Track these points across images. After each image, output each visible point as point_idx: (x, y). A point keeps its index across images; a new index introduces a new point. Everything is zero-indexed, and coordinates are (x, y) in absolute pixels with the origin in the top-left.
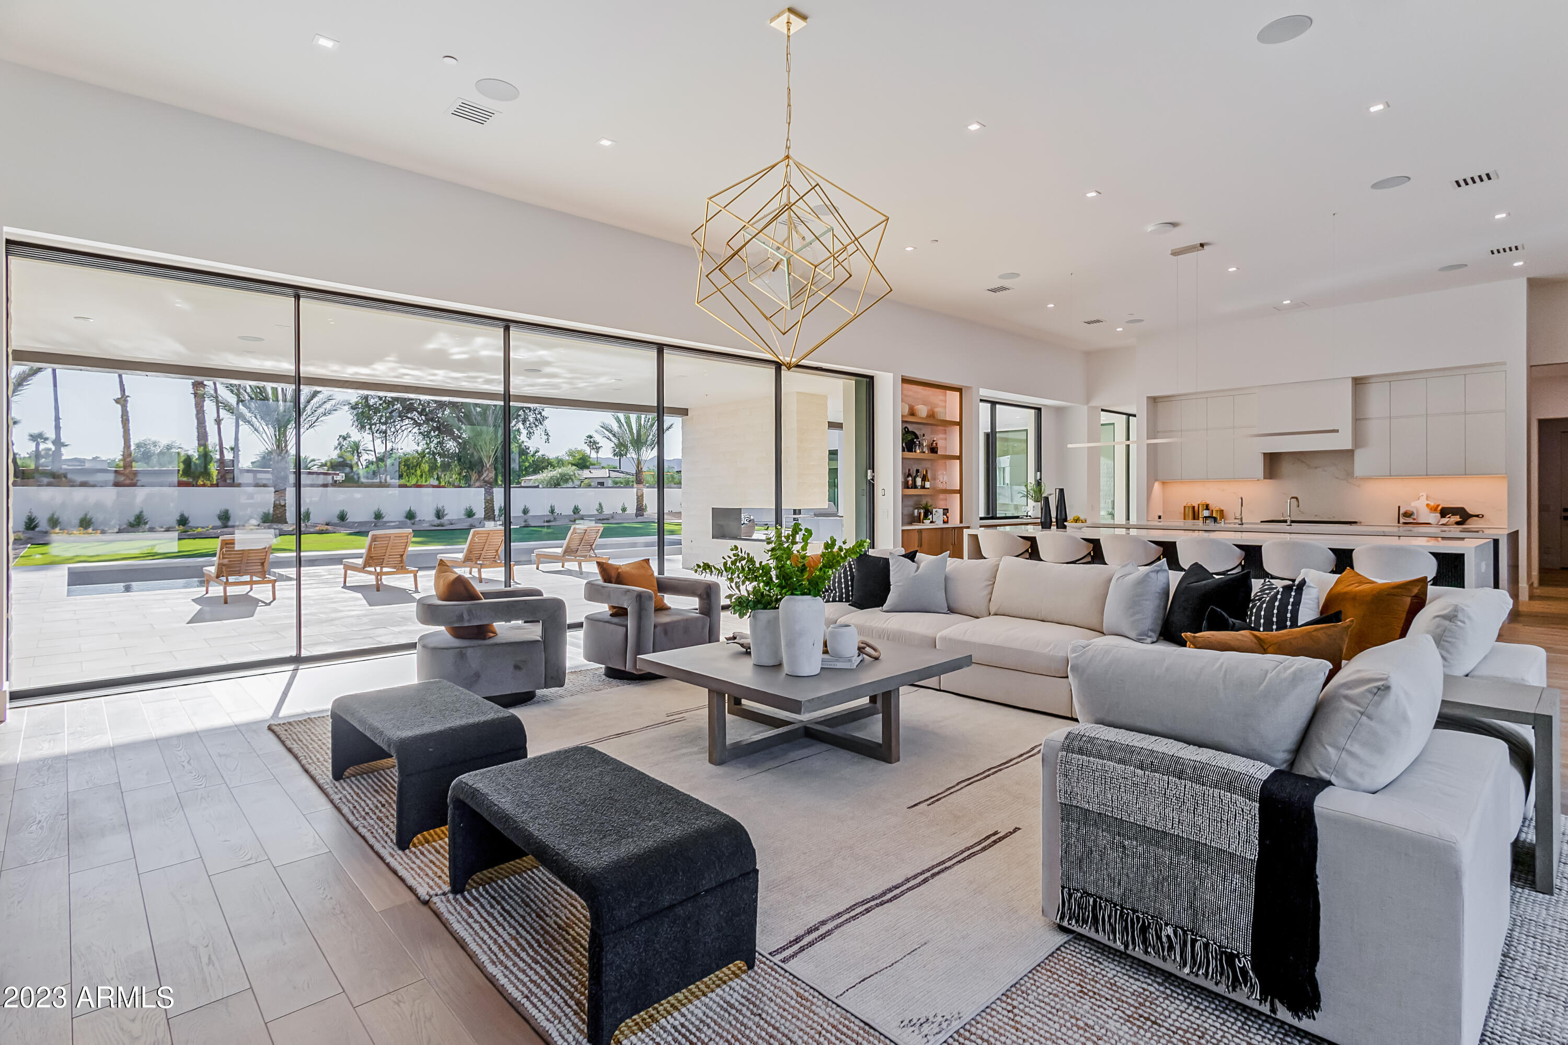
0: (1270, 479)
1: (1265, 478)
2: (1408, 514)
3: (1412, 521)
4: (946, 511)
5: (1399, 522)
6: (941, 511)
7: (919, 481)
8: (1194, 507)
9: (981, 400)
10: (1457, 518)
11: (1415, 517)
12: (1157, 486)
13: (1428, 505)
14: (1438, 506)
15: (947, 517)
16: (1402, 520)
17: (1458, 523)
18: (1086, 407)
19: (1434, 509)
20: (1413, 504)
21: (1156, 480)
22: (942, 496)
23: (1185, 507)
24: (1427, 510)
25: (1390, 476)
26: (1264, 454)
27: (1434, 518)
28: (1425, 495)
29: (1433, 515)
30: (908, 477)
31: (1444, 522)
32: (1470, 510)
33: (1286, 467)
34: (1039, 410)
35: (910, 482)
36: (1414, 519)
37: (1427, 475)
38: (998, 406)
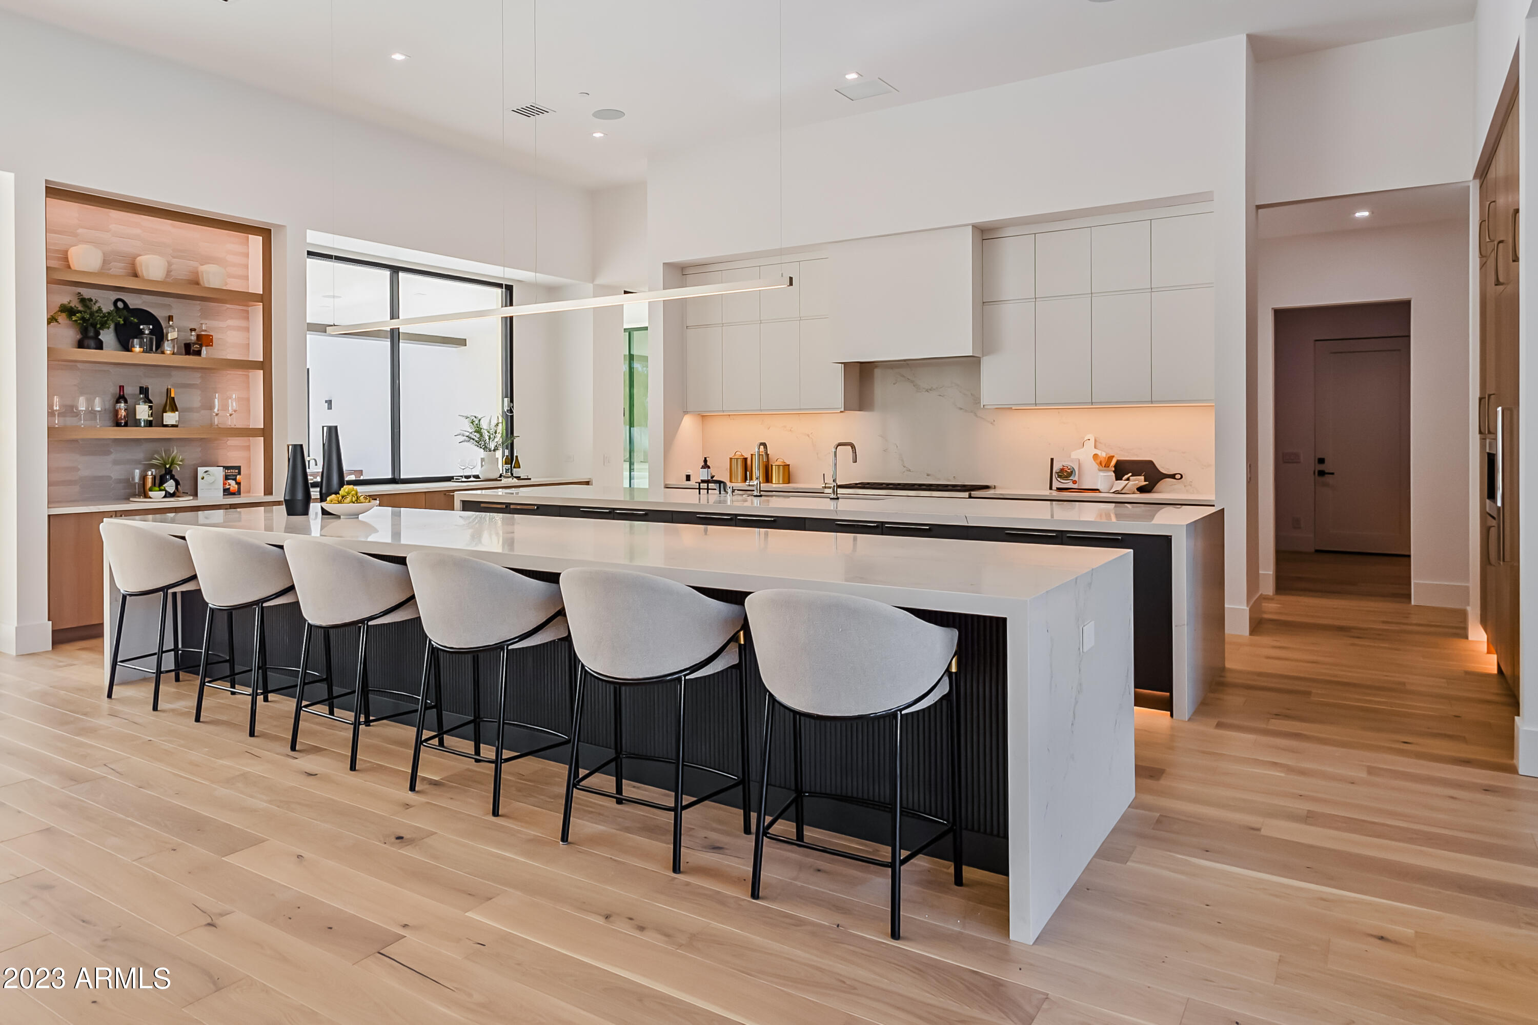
0: (860, 410)
1: (847, 408)
2: (1065, 474)
3: (1071, 485)
4: (232, 472)
5: (1051, 488)
6: (219, 472)
7: (143, 412)
8: (746, 459)
9: (310, 254)
10: (1140, 481)
11: (1076, 478)
12: (688, 423)
13: (1095, 456)
14: (1111, 458)
15: (239, 484)
16: (1056, 484)
17: (1141, 490)
18: (592, 285)
19: (1104, 464)
20: (1074, 455)
21: (686, 413)
22: (233, 442)
23: (731, 459)
24: (1094, 466)
25: (1036, 405)
26: (845, 364)
27: (1103, 480)
28: (1092, 441)
29: (1102, 474)
30: (118, 401)
31: (1119, 488)
32: (1163, 468)
33: (882, 388)
34: (509, 288)
35: (123, 413)
36: (1074, 482)
37: (1092, 403)
38: (401, 274)
